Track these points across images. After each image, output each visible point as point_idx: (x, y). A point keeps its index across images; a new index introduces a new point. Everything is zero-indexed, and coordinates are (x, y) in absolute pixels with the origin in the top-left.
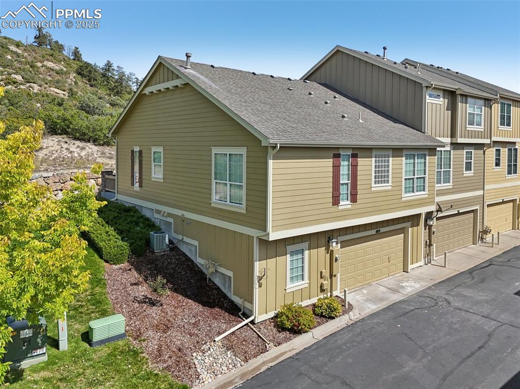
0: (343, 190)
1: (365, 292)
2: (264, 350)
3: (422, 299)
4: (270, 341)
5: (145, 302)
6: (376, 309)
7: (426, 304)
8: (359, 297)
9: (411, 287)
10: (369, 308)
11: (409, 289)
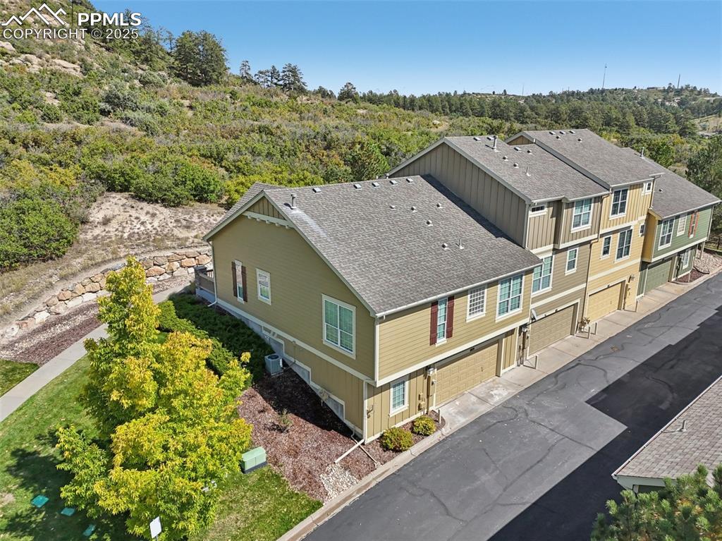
0: (440, 330)
1: (457, 403)
2: (373, 469)
3: (506, 410)
4: (377, 460)
5: (274, 429)
6: (464, 423)
7: (508, 416)
8: (452, 410)
9: (500, 395)
10: (459, 421)
11: (497, 399)
